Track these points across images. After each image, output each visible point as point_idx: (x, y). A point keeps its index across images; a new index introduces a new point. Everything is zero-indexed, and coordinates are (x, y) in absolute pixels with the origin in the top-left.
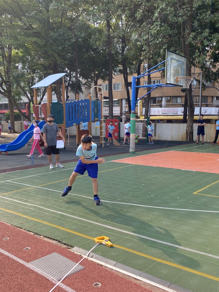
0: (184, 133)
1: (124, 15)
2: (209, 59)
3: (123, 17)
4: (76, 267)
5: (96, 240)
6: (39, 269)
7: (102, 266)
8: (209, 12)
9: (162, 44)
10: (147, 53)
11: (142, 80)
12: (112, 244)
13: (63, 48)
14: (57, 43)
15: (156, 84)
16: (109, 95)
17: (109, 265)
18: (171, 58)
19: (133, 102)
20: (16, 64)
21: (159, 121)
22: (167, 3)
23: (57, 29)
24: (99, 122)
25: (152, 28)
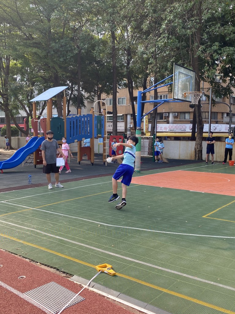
0: (192, 151)
1: (130, 27)
2: (219, 73)
3: (129, 28)
4: (75, 298)
5: (98, 268)
6: (34, 301)
7: (104, 296)
8: (219, 25)
9: (169, 56)
10: (154, 66)
11: (148, 95)
12: (115, 272)
13: (65, 60)
14: (59, 55)
15: (163, 99)
16: (113, 110)
17: (112, 296)
18: (179, 72)
19: (138, 117)
20: (14, 75)
21: (166, 138)
22: (175, 14)
23: (59, 40)
24: (102, 139)
25: (159, 40)
